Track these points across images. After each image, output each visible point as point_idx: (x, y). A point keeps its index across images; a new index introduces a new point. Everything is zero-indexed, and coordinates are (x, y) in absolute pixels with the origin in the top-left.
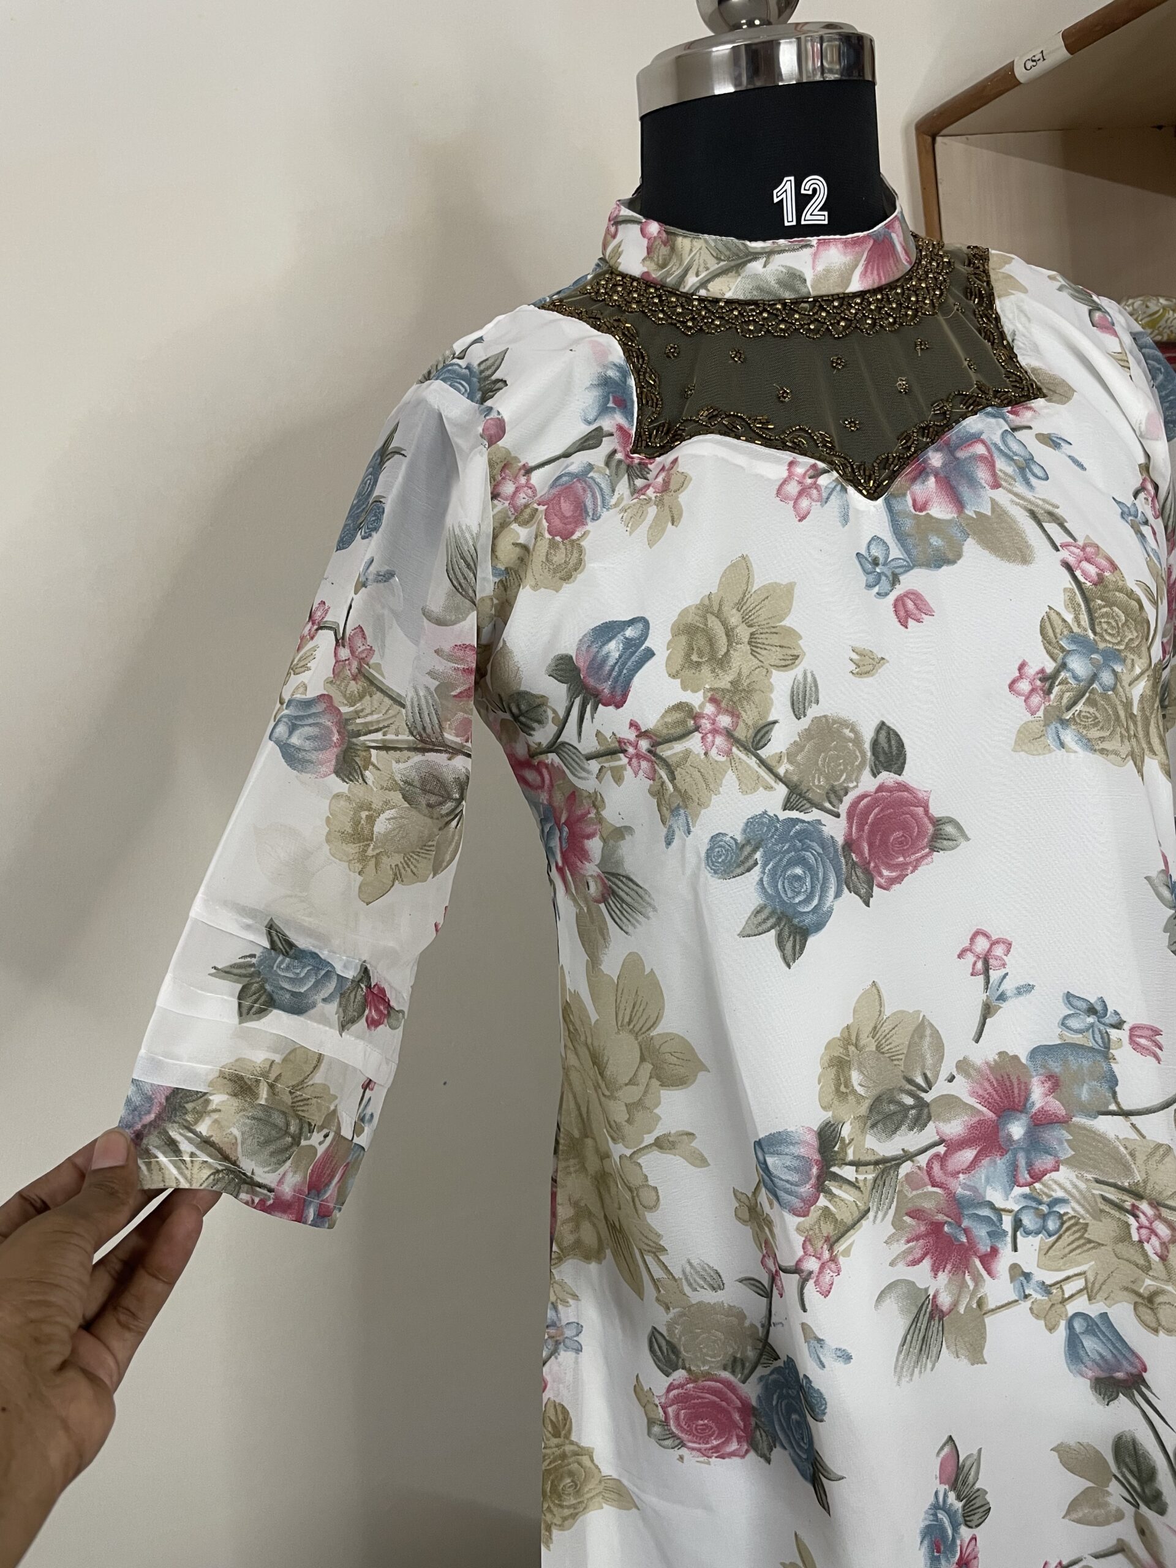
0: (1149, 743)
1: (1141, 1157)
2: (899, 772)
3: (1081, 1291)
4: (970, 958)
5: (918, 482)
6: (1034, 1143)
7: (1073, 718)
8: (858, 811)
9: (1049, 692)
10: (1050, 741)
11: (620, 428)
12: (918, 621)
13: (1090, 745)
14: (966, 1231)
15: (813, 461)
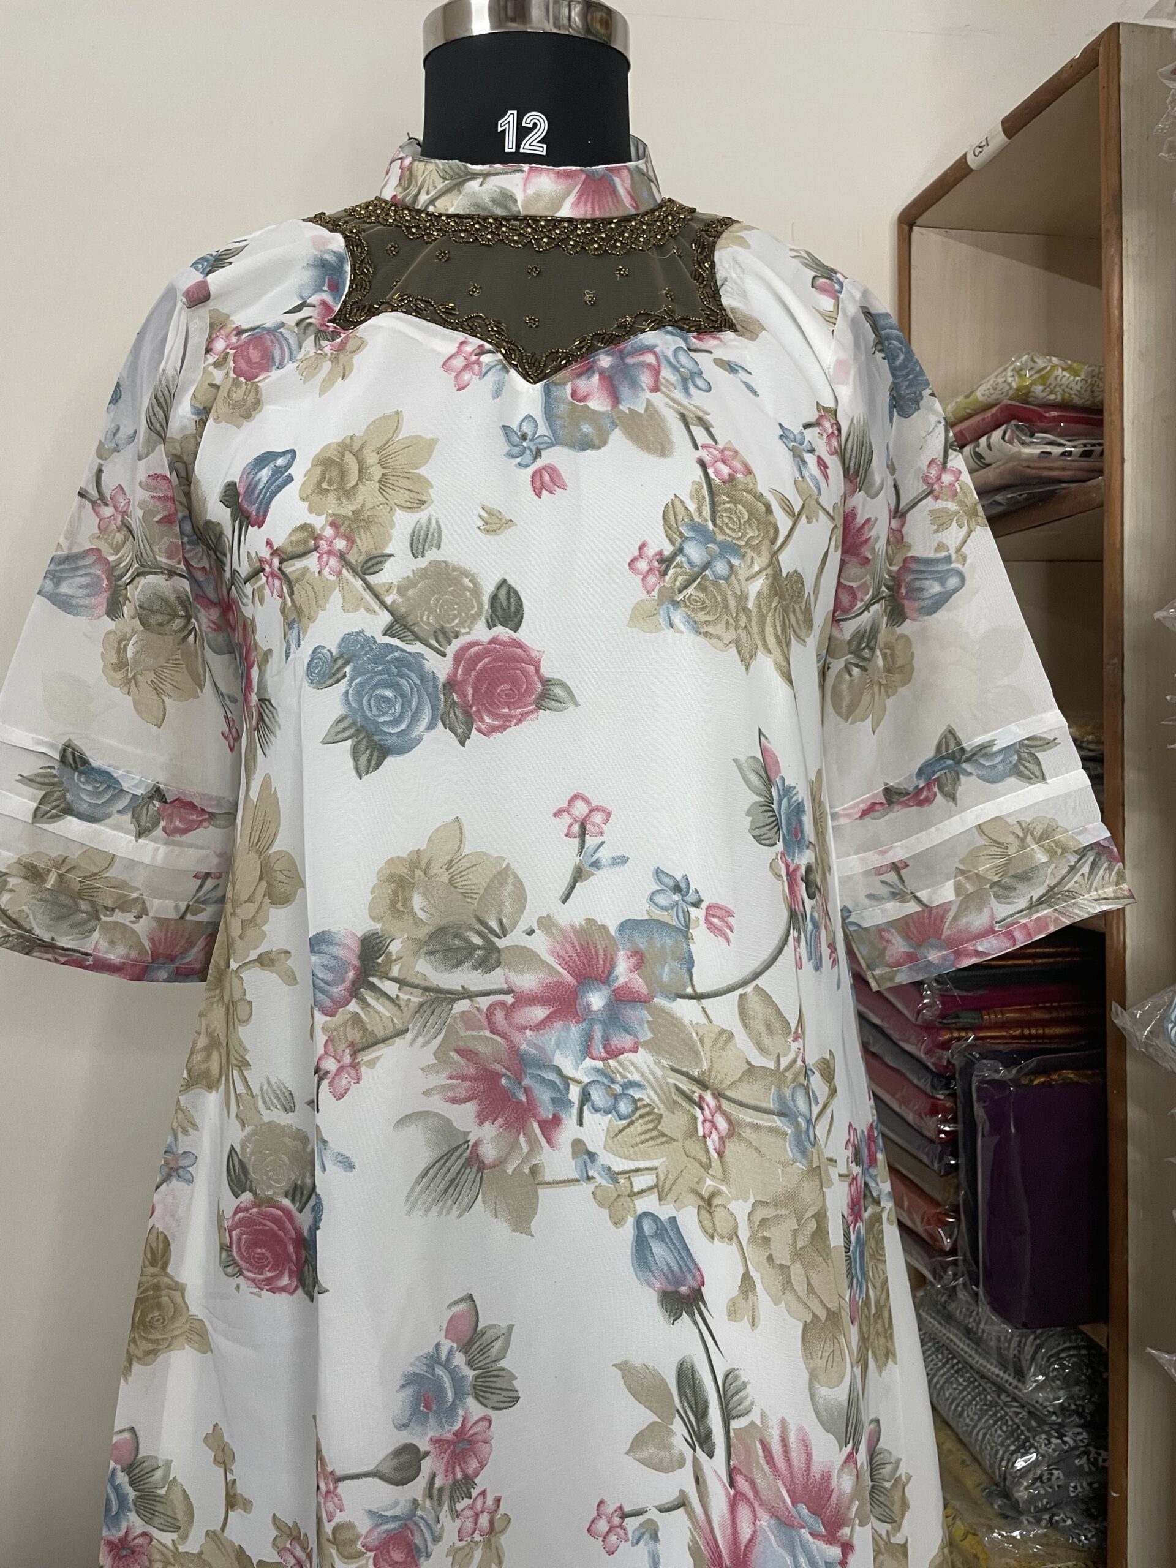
0: (764, 640)
1: (708, 1043)
2: (516, 629)
3: (651, 1188)
4: (566, 819)
5: (583, 378)
6: (613, 1017)
7: (683, 601)
8: (467, 655)
9: (664, 573)
10: (662, 620)
11: (324, 303)
12: (551, 492)
13: (696, 627)
14: (527, 1090)
15: (481, 342)
